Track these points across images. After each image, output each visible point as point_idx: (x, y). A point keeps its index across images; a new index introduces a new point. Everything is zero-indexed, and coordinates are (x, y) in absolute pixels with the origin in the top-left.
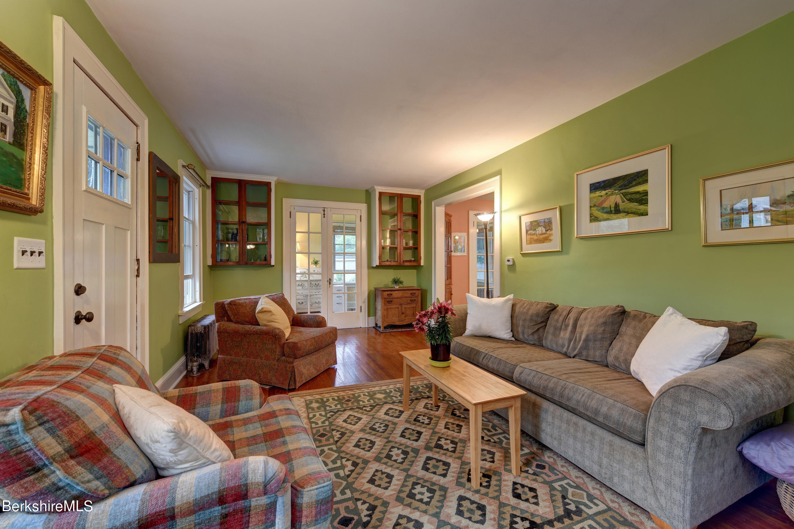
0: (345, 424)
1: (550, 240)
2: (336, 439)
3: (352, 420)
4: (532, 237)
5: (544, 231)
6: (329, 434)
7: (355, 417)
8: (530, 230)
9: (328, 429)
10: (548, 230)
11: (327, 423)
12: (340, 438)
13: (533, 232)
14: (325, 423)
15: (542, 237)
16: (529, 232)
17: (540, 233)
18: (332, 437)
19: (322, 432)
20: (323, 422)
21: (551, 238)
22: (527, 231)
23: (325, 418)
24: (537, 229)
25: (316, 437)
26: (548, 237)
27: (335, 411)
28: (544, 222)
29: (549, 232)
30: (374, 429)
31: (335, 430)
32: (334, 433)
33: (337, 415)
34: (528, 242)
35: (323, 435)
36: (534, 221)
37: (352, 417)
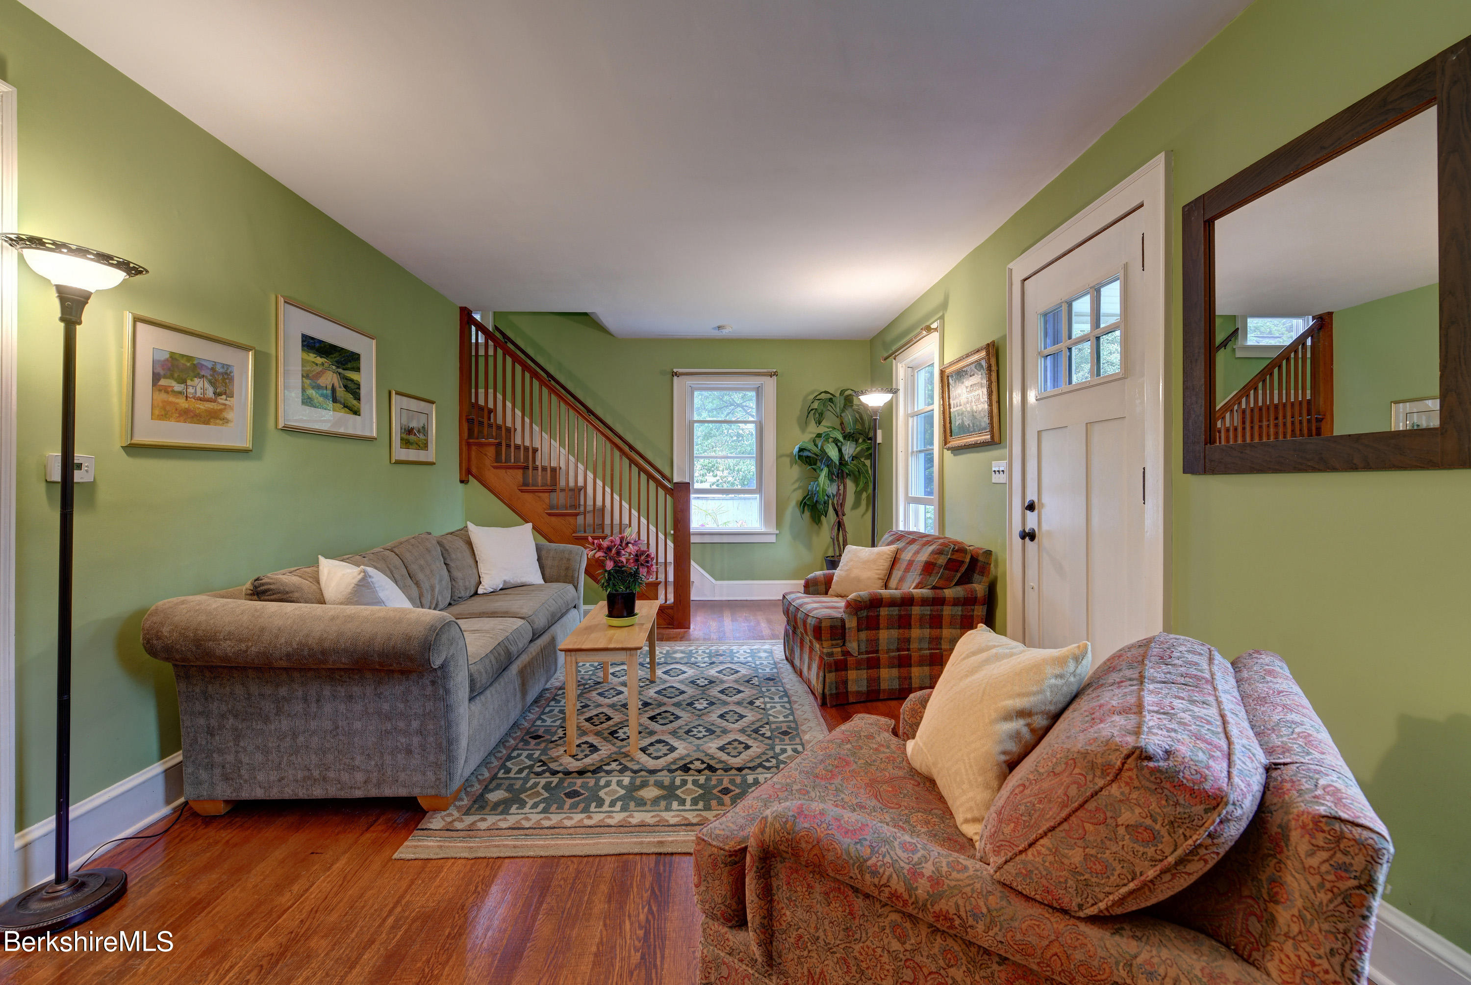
0: (750, 743)
1: (226, 421)
2: (767, 727)
3: (735, 748)
4: (172, 399)
5: (210, 393)
6: (776, 733)
7: (728, 754)
8: (165, 377)
9: (777, 740)
10: (220, 394)
11: (778, 749)
12: (762, 726)
13: (178, 387)
14: (781, 749)
15: (203, 406)
16: (163, 382)
17: (198, 394)
18: (772, 731)
19: (787, 738)
20: (784, 751)
21: (229, 415)
22: (156, 377)
23: (781, 757)
24: (189, 382)
25: (795, 733)
26: (221, 411)
27: (760, 770)
28: (213, 369)
29: (222, 399)
30: (708, 730)
31: (767, 738)
32: (768, 734)
33: (758, 761)
34: (157, 412)
35: (785, 733)
36: (183, 356)
37: (734, 753)
